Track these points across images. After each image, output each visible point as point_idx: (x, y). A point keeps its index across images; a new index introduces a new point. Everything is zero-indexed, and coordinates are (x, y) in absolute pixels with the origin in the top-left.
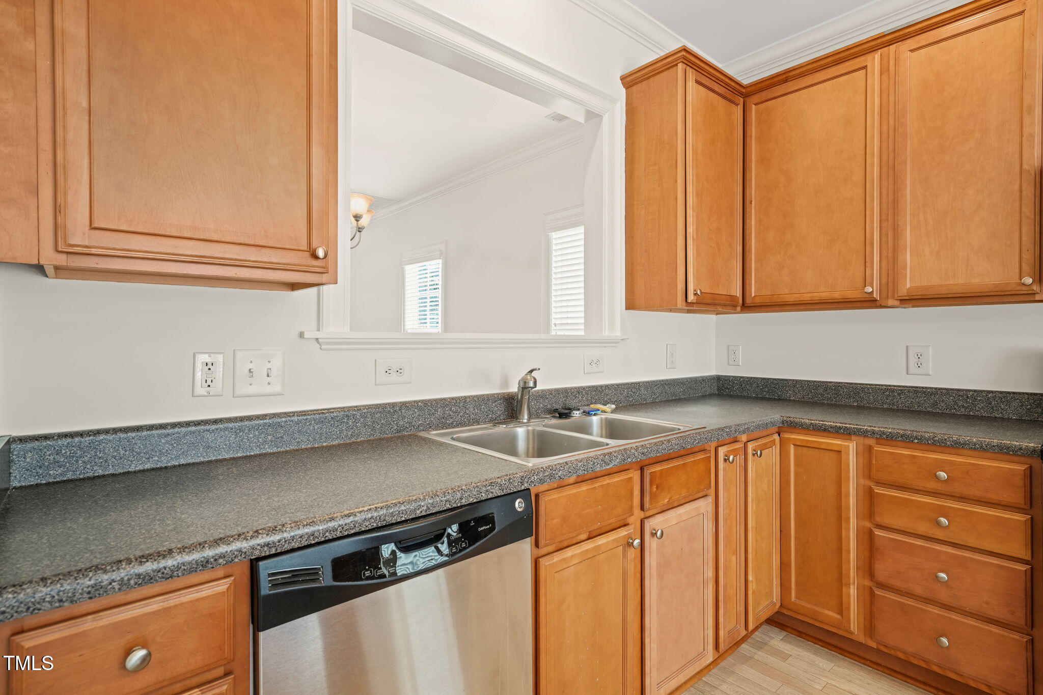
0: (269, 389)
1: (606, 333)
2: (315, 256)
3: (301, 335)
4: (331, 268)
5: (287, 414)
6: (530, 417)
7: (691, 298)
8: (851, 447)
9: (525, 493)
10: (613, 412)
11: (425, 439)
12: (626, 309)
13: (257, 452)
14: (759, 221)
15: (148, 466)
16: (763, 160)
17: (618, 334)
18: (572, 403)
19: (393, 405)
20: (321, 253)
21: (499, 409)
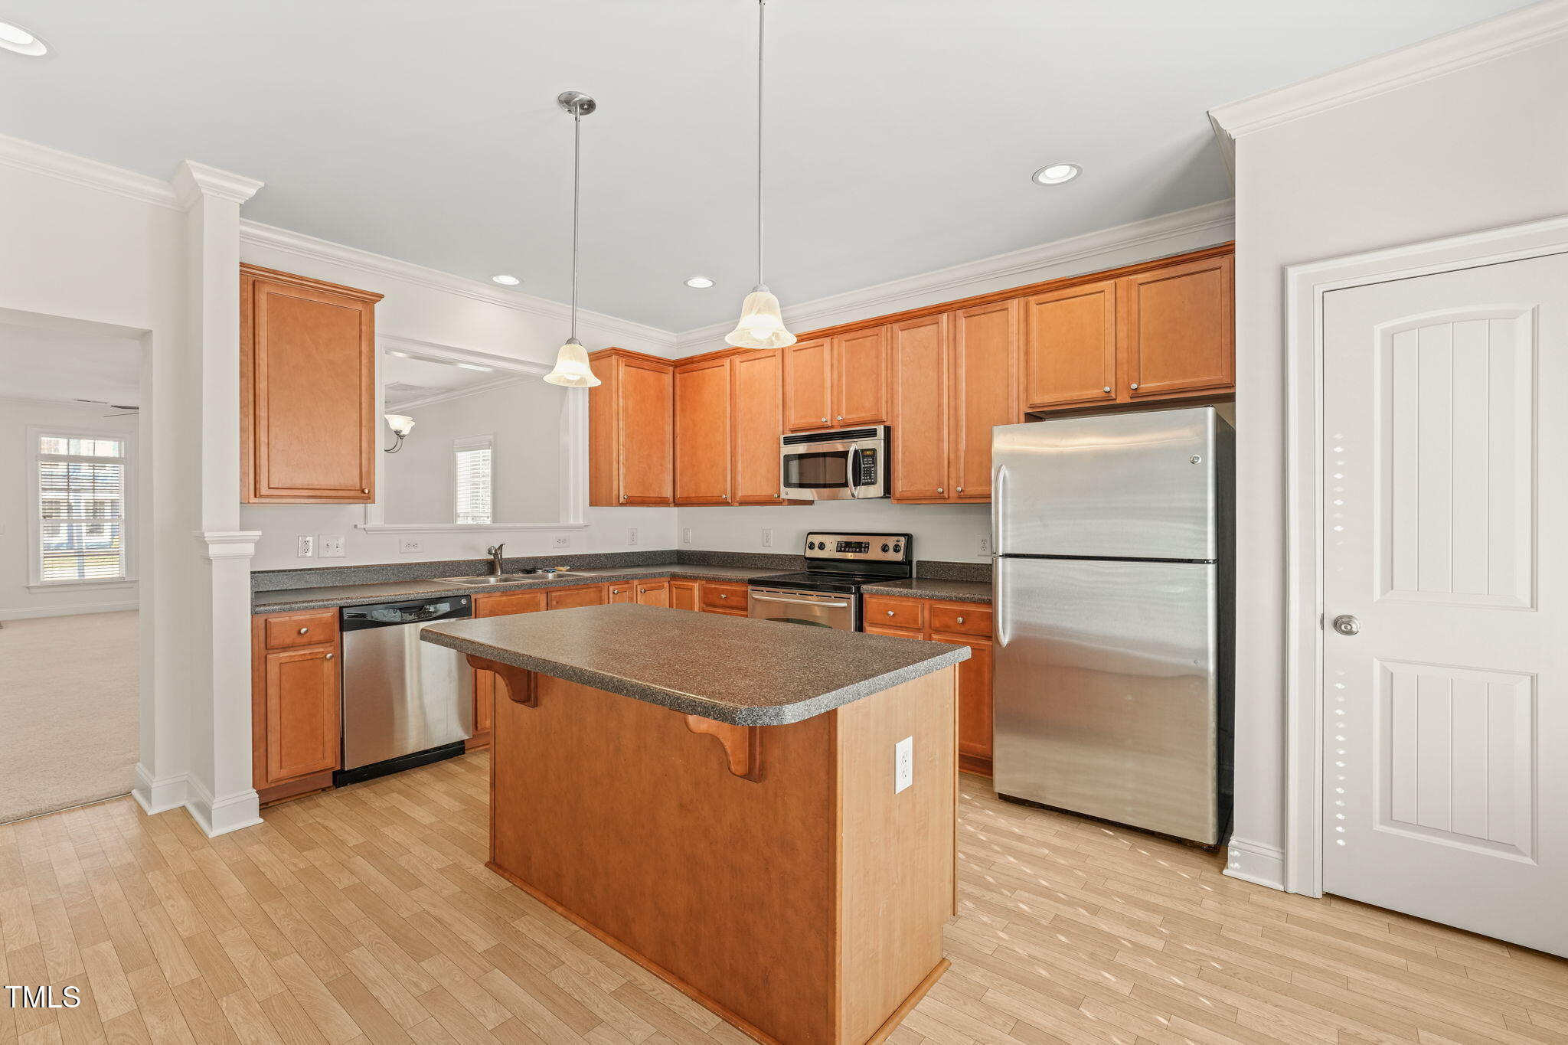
0: (338, 554)
1: (572, 522)
2: (363, 492)
3: (356, 526)
4: (372, 498)
5: (347, 567)
6: (501, 573)
7: (621, 500)
8: (696, 586)
9: (468, 597)
10: (568, 571)
11: (431, 582)
12: (590, 506)
13: (332, 585)
14: (681, 449)
15: (278, 589)
16: (683, 410)
17: (581, 522)
18: (539, 565)
19: (411, 564)
20: (367, 491)
21: (484, 569)
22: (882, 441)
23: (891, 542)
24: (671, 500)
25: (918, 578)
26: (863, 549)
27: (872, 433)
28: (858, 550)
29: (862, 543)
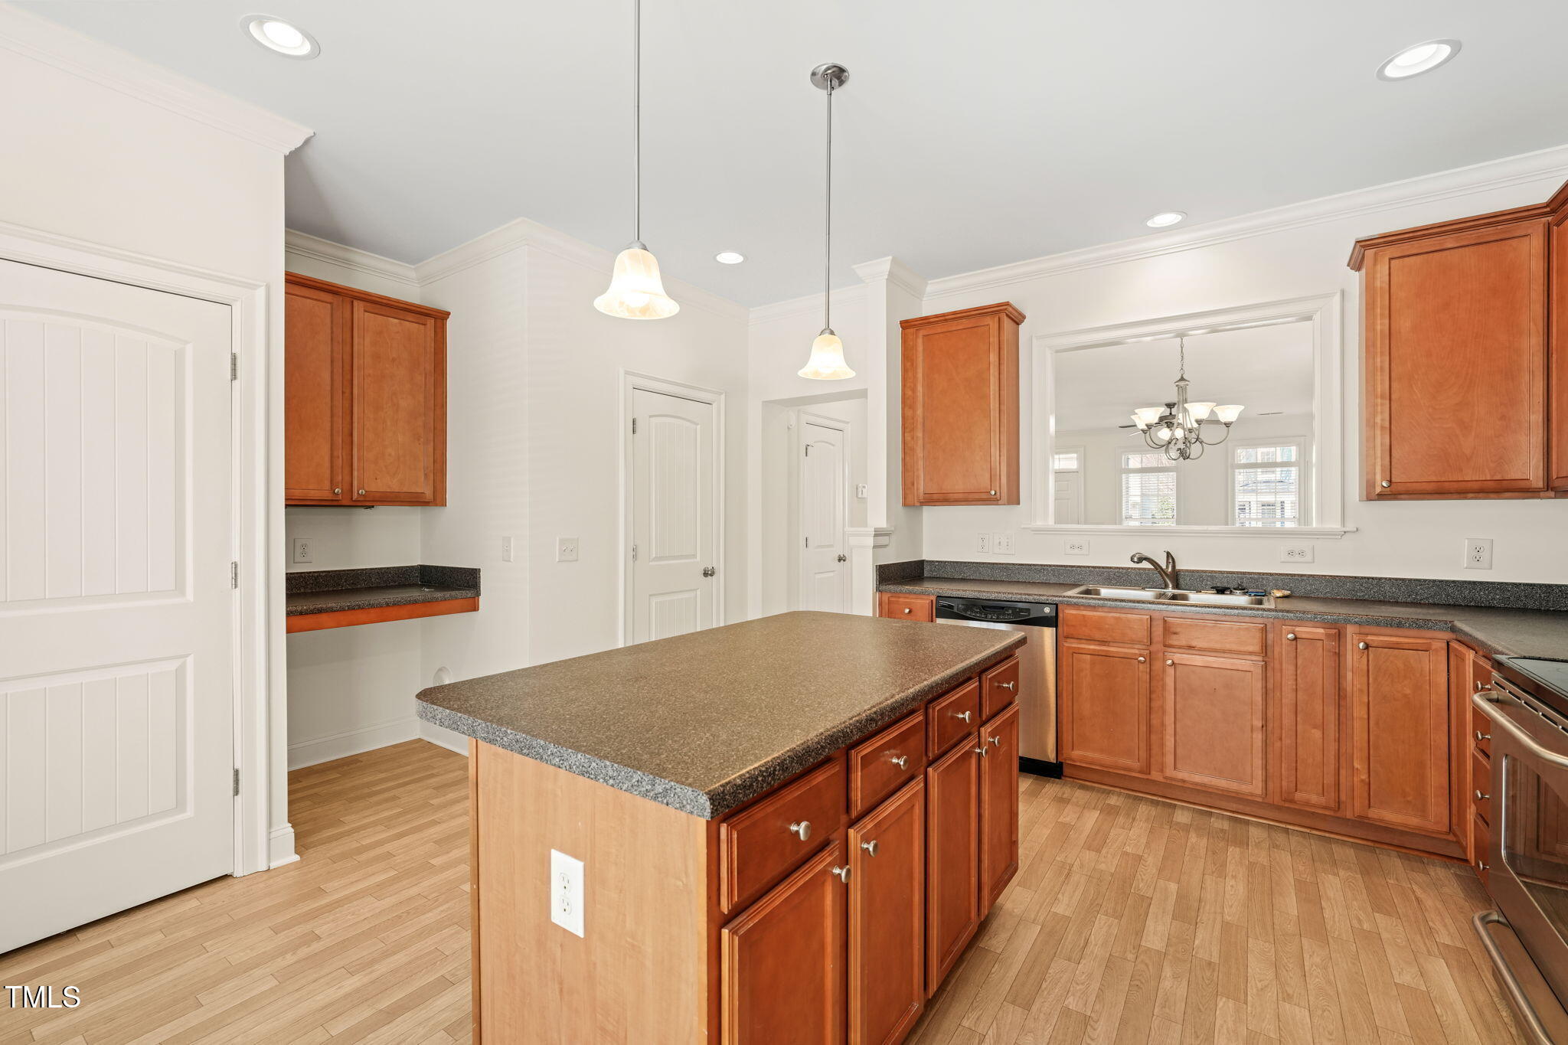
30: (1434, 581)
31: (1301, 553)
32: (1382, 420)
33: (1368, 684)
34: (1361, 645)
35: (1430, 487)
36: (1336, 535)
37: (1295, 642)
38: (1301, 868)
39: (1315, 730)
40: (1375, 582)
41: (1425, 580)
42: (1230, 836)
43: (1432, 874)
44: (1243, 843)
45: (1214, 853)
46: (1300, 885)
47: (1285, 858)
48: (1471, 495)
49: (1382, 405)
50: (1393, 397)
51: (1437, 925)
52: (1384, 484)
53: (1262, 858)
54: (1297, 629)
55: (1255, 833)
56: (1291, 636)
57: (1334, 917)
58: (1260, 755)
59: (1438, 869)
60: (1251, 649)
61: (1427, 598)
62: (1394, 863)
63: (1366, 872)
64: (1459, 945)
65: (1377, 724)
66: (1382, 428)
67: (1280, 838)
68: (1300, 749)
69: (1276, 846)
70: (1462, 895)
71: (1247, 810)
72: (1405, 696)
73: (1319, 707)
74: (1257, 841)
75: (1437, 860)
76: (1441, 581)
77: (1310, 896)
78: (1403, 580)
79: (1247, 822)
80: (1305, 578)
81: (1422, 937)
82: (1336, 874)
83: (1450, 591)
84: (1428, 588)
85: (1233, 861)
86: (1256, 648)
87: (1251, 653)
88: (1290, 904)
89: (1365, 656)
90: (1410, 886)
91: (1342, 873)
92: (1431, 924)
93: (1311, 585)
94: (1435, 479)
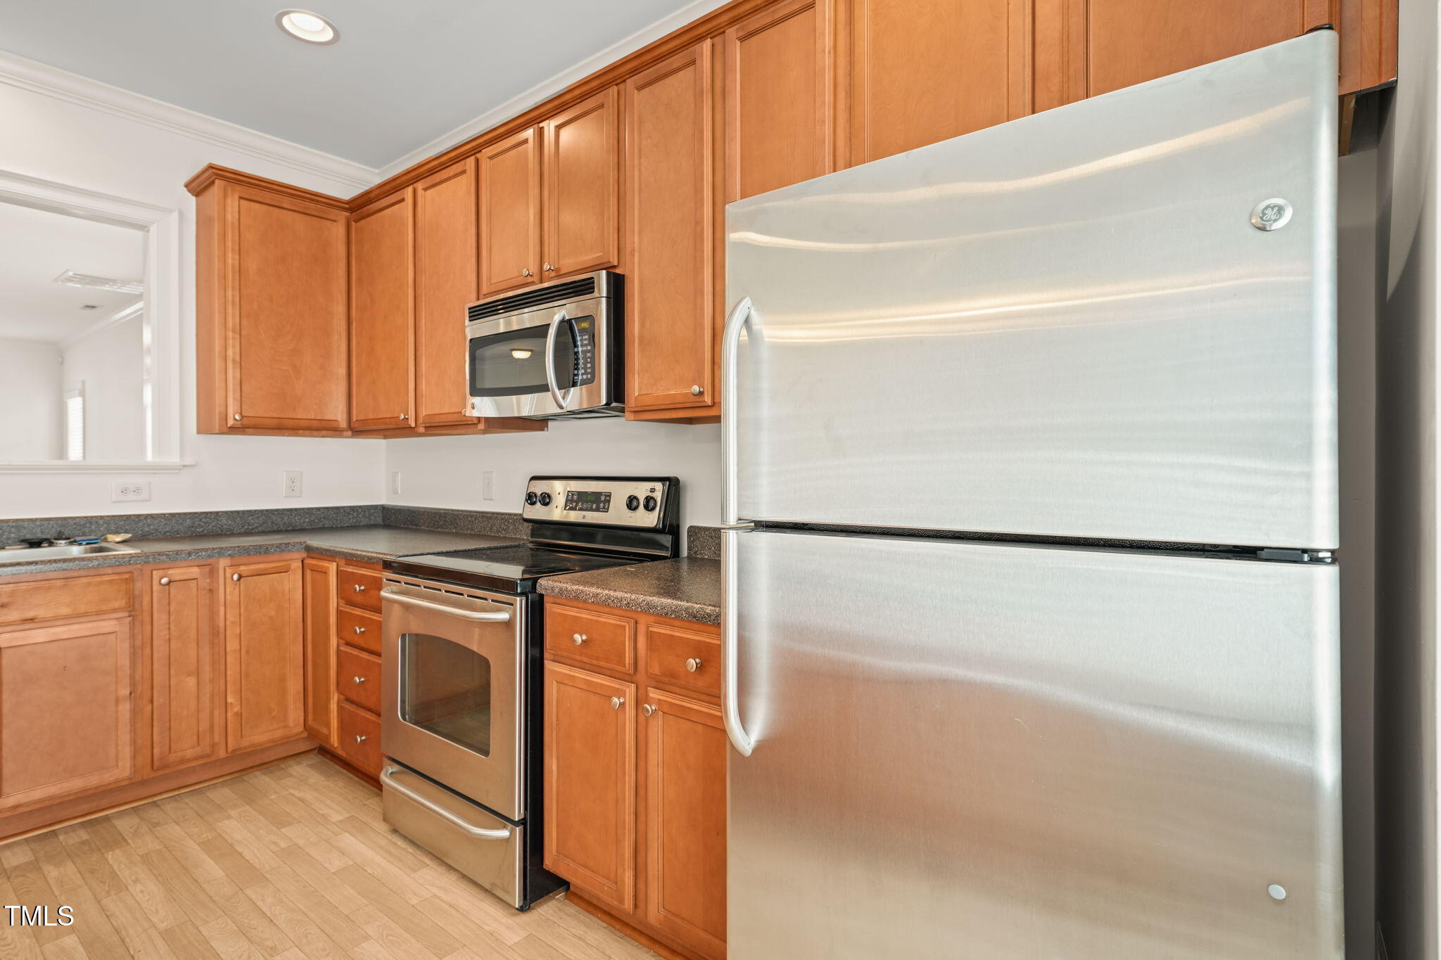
1: (150, 459)
8: (332, 568)
12: (198, 433)
22: (604, 301)
23: (641, 491)
24: (344, 424)
25: (689, 557)
26: (602, 505)
27: (585, 287)
28: (594, 506)
29: (600, 493)
30: (262, 511)
31: (137, 490)
32: (234, 353)
33: (240, 615)
34: (236, 577)
35: (273, 423)
36: (176, 469)
37: (167, 587)
38: (196, 830)
39: (190, 677)
40: (213, 516)
41: (255, 511)
42: (98, 843)
43: (295, 774)
44: (119, 841)
45: (92, 872)
46: (206, 846)
47: (174, 830)
48: (301, 432)
49: (233, 338)
50: (243, 333)
51: (324, 811)
52: (237, 417)
53: (151, 844)
54: (171, 572)
55: (125, 825)
56: (164, 581)
57: (255, 854)
58: (128, 728)
59: (295, 767)
60: (116, 605)
61: (257, 527)
62: (262, 780)
63: (250, 801)
64: (347, 815)
65: (247, 652)
66: (234, 361)
67: (154, 814)
68: (174, 703)
69: (158, 824)
70: (324, 779)
71: (104, 803)
72: (271, 618)
73: (192, 652)
74: (132, 831)
75: (291, 762)
76: (267, 510)
77: (223, 850)
78: (238, 512)
79: (107, 818)
80: (142, 518)
81: (323, 825)
82: (229, 817)
83: (274, 518)
84: (258, 518)
85: (123, 866)
86: (121, 603)
87: (115, 610)
88: (211, 869)
89: (237, 587)
90: (287, 793)
91: (233, 813)
92: (321, 812)
93: (149, 525)
94: (275, 415)
